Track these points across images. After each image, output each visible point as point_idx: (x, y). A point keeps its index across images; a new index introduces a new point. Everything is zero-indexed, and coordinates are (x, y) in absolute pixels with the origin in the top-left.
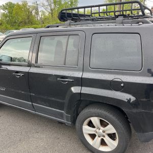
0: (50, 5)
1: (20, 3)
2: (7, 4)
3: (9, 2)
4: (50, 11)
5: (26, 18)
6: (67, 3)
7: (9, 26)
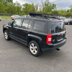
0: (43, 6)
1: (31, 4)
2: (25, 4)
3: (27, 3)
4: (43, 9)
5: (32, 11)
6: (51, 6)
7: (24, 13)
